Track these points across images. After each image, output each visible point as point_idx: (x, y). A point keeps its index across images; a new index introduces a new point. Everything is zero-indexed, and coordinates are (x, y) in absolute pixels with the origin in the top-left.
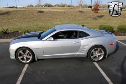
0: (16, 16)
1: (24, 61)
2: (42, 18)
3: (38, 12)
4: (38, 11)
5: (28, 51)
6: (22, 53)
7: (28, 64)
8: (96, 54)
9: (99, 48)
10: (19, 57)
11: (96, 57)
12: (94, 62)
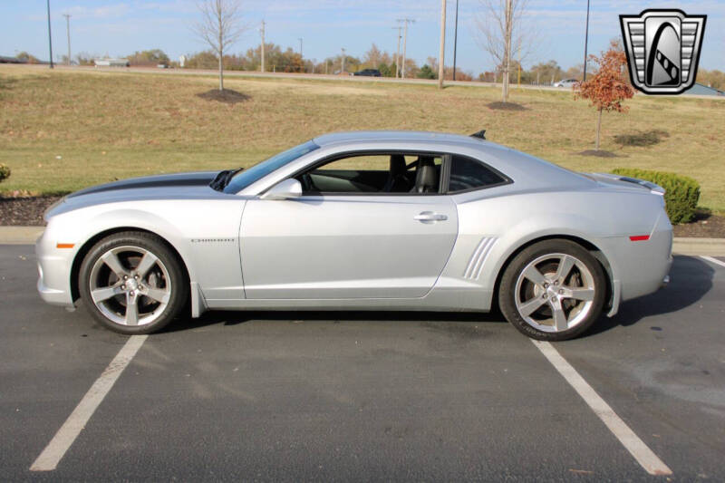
0: (53, 112)
1: (123, 313)
2: (231, 135)
3: (202, 95)
4: (206, 90)
5: (149, 259)
6: (116, 267)
7: (145, 337)
8: (550, 290)
9: (564, 257)
10: (93, 293)
11: (546, 307)
12: (535, 342)
